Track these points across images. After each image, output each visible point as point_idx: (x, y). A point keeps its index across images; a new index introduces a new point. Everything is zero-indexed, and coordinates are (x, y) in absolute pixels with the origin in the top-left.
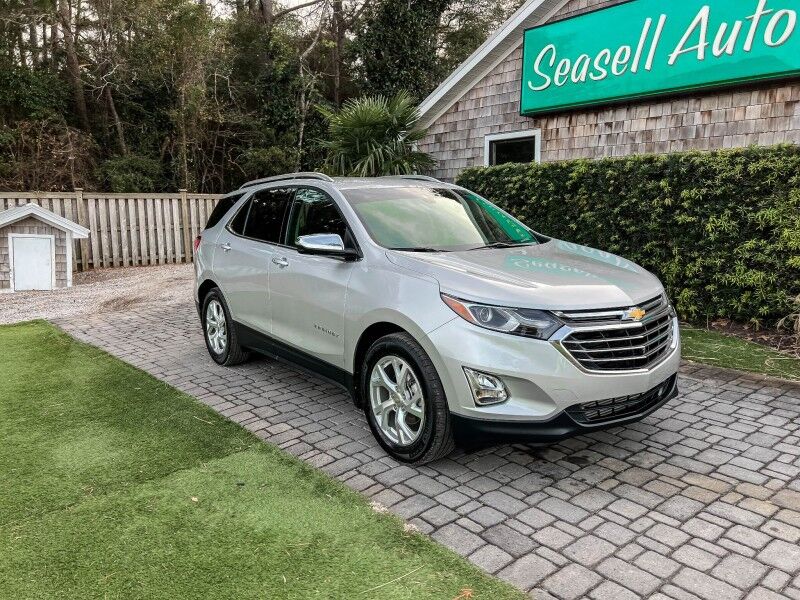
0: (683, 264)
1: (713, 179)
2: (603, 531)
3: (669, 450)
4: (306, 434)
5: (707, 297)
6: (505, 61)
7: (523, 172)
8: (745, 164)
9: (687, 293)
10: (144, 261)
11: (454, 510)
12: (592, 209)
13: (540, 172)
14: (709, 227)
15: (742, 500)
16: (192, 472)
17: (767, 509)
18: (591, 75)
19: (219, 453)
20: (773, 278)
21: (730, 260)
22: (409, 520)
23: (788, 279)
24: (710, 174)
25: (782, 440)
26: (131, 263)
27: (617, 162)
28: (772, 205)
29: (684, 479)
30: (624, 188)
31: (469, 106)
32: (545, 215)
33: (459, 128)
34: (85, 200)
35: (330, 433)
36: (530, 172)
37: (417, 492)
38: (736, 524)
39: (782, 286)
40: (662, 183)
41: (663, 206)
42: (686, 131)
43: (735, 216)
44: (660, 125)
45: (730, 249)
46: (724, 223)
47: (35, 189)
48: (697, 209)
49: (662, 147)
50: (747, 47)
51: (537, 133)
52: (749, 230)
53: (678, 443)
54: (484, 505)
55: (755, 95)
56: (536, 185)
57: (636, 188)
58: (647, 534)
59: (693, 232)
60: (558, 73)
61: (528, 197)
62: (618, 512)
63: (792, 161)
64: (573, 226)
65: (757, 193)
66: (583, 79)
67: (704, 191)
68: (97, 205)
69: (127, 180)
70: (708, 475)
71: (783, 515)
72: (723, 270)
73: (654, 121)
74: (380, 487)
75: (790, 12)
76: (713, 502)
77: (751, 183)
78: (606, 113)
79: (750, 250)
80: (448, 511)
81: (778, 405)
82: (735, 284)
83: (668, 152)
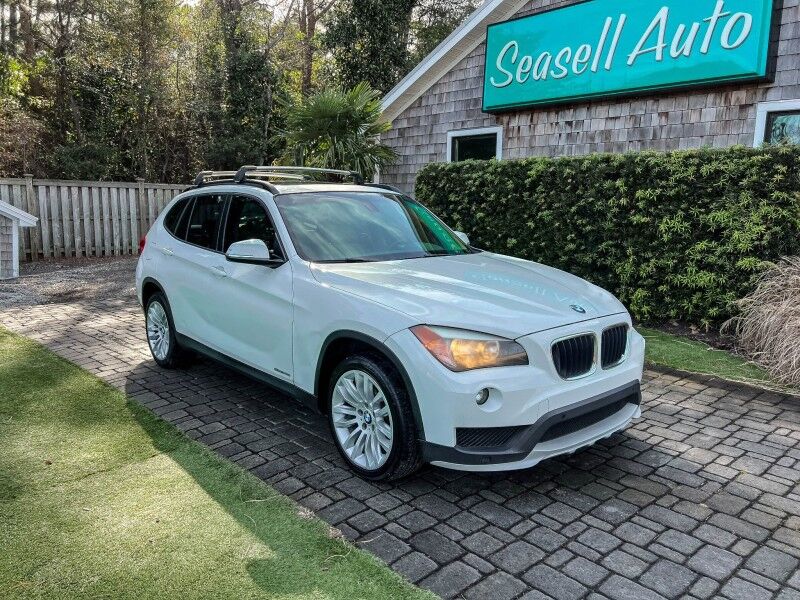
0: (637, 264)
1: (667, 180)
2: (534, 536)
4: (240, 434)
5: (660, 298)
7: (483, 169)
9: (640, 293)
10: (98, 252)
11: (384, 514)
12: (549, 207)
13: (499, 170)
14: (662, 227)
15: (677, 503)
17: (702, 512)
20: (722, 280)
21: (682, 261)
22: (335, 525)
23: (737, 281)
24: (664, 175)
25: (722, 442)
26: (84, 253)
27: (575, 161)
28: (723, 207)
29: (622, 481)
30: (581, 187)
31: (432, 101)
32: (504, 213)
33: (422, 123)
35: (266, 434)
36: (490, 169)
37: (348, 496)
39: (732, 288)
40: (619, 183)
41: (619, 206)
42: (643, 132)
43: (687, 217)
44: (619, 125)
45: (683, 250)
46: (677, 224)
48: (652, 210)
49: (620, 147)
50: (704, 49)
51: (499, 130)
52: (701, 232)
54: (416, 509)
55: (711, 98)
56: (496, 182)
57: (592, 186)
58: (579, 539)
59: (647, 232)
60: (519, 70)
61: (487, 195)
62: (552, 516)
63: (743, 164)
64: (531, 224)
65: (709, 195)
66: (544, 77)
67: (658, 191)
68: (48, 193)
69: (83, 168)
70: (646, 477)
71: (718, 519)
72: (675, 270)
73: (613, 121)
74: (309, 490)
75: (746, 15)
76: (648, 505)
77: (704, 185)
78: (567, 112)
79: (702, 252)
80: (377, 516)
81: (721, 406)
82: (687, 285)
83: (626, 152)
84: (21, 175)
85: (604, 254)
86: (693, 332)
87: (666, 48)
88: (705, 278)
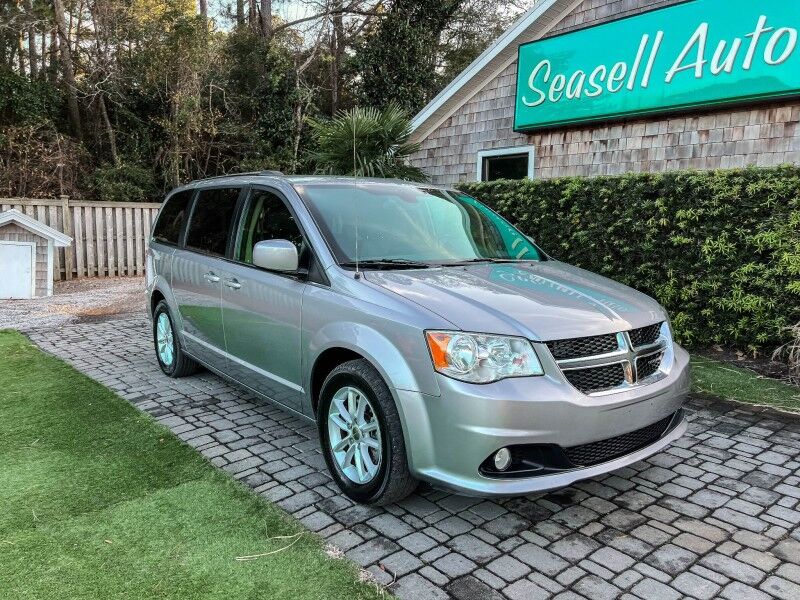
0: (678, 286)
1: (710, 199)
2: (584, 587)
3: (660, 489)
4: (266, 462)
5: (703, 322)
6: (499, 77)
7: (515, 188)
8: (744, 185)
9: (682, 317)
10: (130, 271)
11: (418, 556)
12: (585, 228)
13: (532, 189)
14: (705, 249)
15: (740, 550)
16: (134, 504)
17: (768, 562)
18: (586, 91)
19: (169, 482)
20: (771, 303)
21: (727, 284)
22: (366, 567)
23: (787, 305)
24: (707, 194)
25: (782, 481)
26: (116, 273)
27: (611, 180)
28: (770, 227)
29: (676, 524)
30: (618, 207)
31: (462, 121)
32: (537, 233)
33: (452, 143)
34: (71, 208)
35: (293, 462)
36: (522, 189)
37: (379, 534)
38: (733, 580)
39: (781, 312)
40: (658, 202)
41: (658, 226)
42: (682, 151)
43: (732, 238)
44: (655, 144)
45: (727, 272)
46: (722, 245)
47: (21, 196)
48: (694, 230)
49: (658, 166)
50: (746, 65)
51: (531, 150)
52: (746, 253)
53: (670, 481)
54: (453, 551)
55: (754, 115)
56: (529, 202)
57: (630, 205)
58: (634, 590)
59: (689, 254)
60: (552, 89)
61: (519, 215)
62: (601, 563)
63: (792, 183)
64: (565, 245)
65: (755, 215)
66: (578, 95)
67: (701, 211)
68: (83, 214)
69: (117, 189)
70: (702, 519)
71: (785, 570)
72: (719, 294)
73: (650, 139)
74: (338, 527)
75: (790, 30)
76: (708, 553)
77: (749, 204)
78: (601, 130)
79: (748, 274)
80: (412, 557)
81: (778, 440)
82: (732, 309)
83: (663, 171)
84: (57, 196)
85: (642, 276)
86: (740, 359)
87: (707, 65)
88: (751, 302)
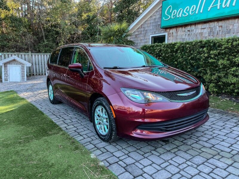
0: (211, 75)
7: (161, 46)
8: (232, 43)
12: (182, 57)
14: (220, 63)
21: (227, 74)
24: (220, 46)
26: (45, 74)
27: (190, 42)
30: (192, 51)
31: (145, 26)
32: (167, 60)
33: (142, 33)
36: (163, 46)
40: (205, 49)
41: (205, 56)
42: (213, 33)
43: (228, 60)
44: (205, 31)
46: (225, 62)
48: (216, 58)
50: (234, 4)
51: (166, 34)
56: (165, 50)
57: (196, 51)
59: (215, 65)
60: (172, 14)
61: (162, 54)
64: (176, 63)
65: (236, 52)
66: (180, 16)
67: (218, 51)
73: (203, 29)
77: (234, 49)
78: (188, 27)
79: (233, 71)
82: (228, 82)
85: (200, 72)
